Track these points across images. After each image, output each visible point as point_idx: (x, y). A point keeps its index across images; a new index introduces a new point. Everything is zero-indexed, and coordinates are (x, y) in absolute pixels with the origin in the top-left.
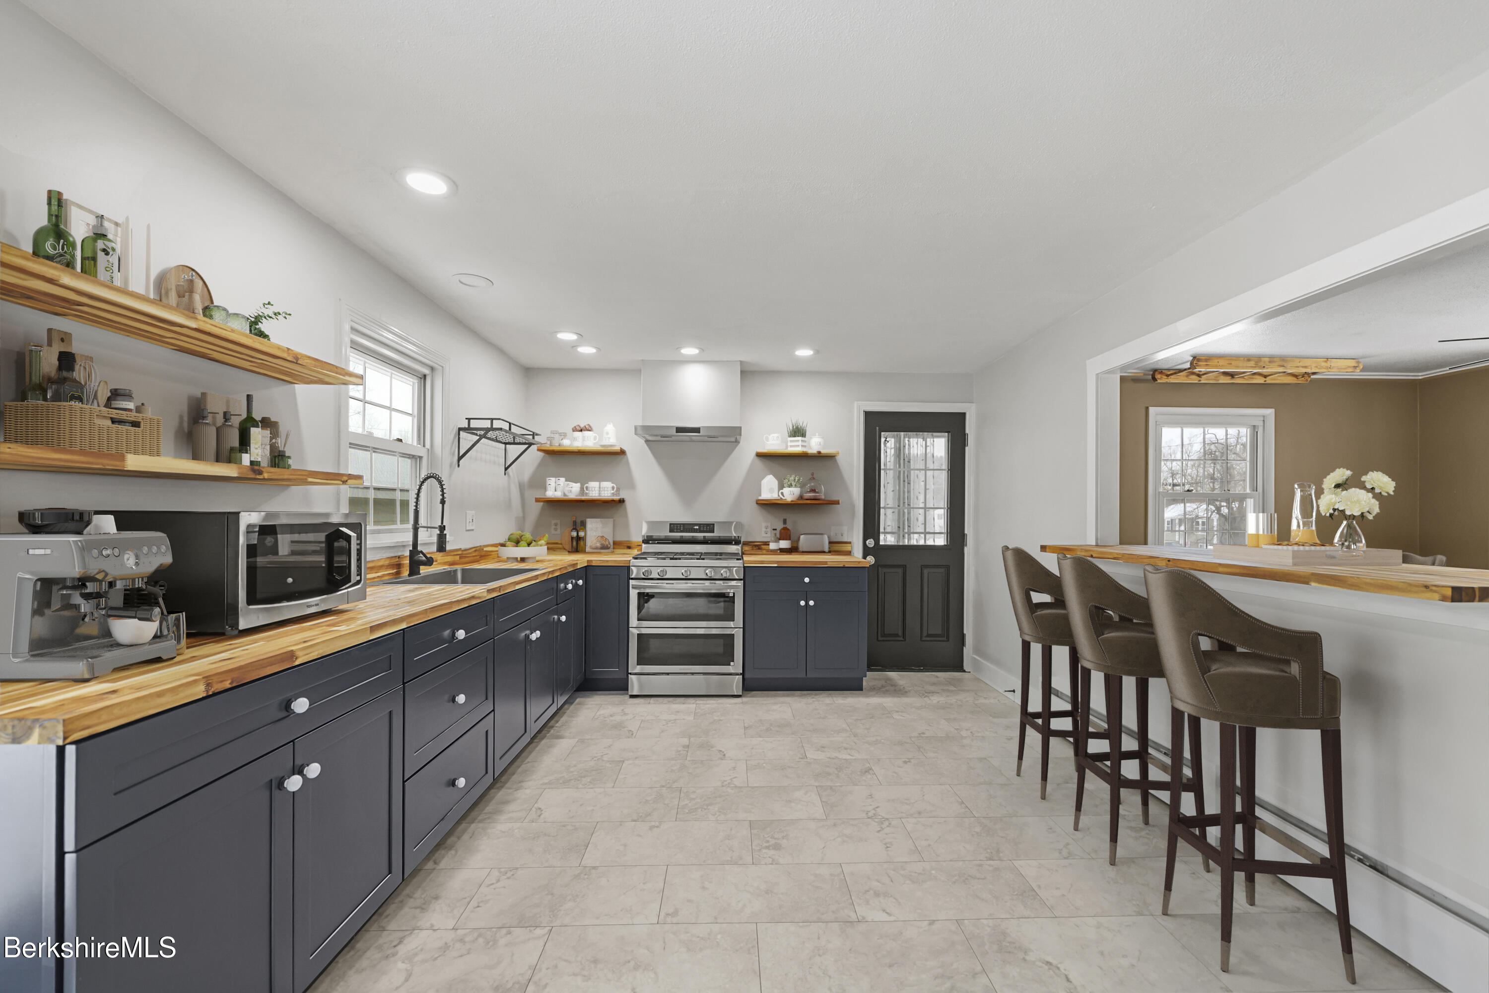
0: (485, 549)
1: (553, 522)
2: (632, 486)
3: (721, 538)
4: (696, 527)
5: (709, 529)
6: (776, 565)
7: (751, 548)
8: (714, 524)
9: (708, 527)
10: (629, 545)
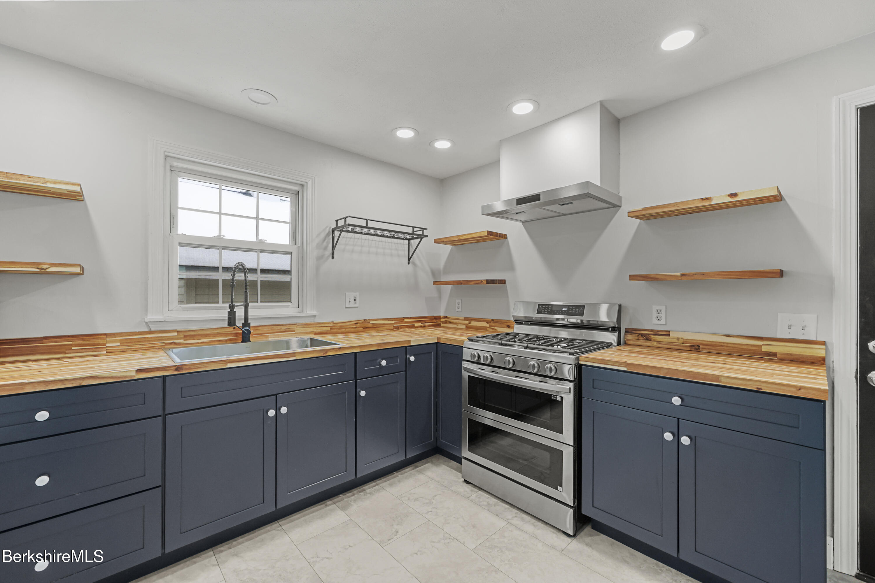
0: (371, 322)
1: (457, 301)
2: (511, 267)
3: (591, 322)
4: (564, 309)
5: (578, 311)
6: (624, 369)
7: (637, 338)
8: (584, 306)
9: (577, 310)
10: (508, 324)
